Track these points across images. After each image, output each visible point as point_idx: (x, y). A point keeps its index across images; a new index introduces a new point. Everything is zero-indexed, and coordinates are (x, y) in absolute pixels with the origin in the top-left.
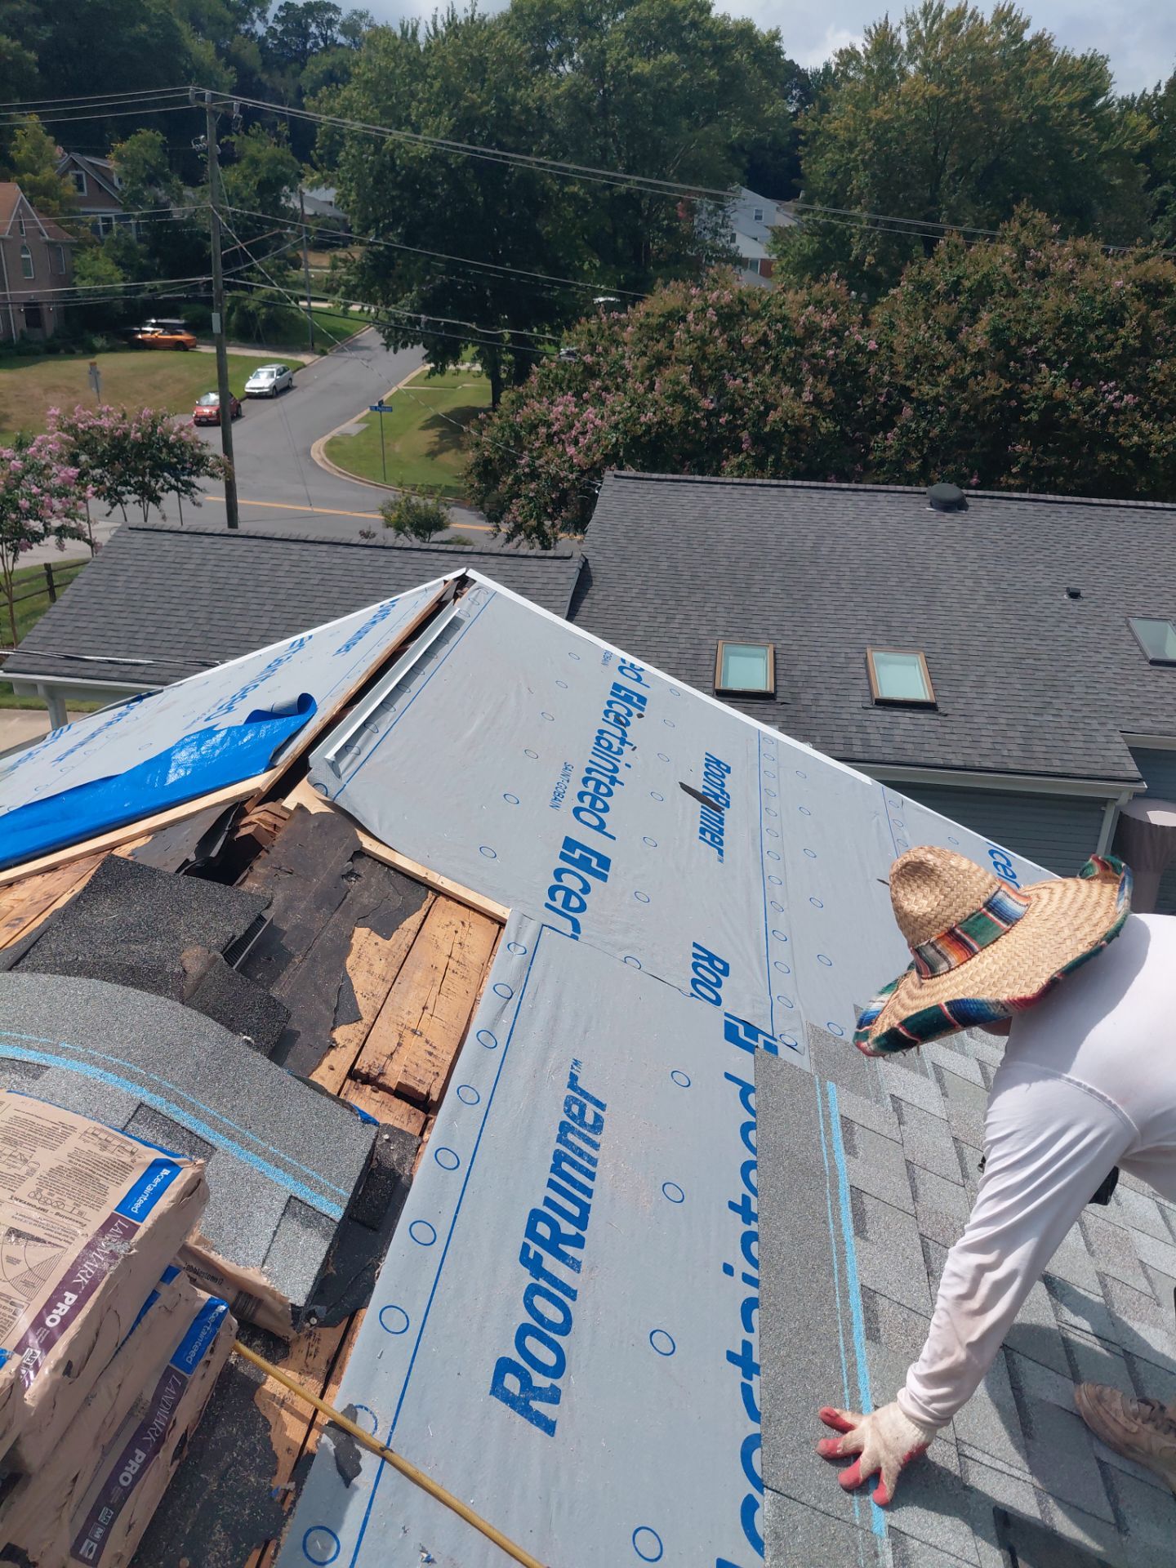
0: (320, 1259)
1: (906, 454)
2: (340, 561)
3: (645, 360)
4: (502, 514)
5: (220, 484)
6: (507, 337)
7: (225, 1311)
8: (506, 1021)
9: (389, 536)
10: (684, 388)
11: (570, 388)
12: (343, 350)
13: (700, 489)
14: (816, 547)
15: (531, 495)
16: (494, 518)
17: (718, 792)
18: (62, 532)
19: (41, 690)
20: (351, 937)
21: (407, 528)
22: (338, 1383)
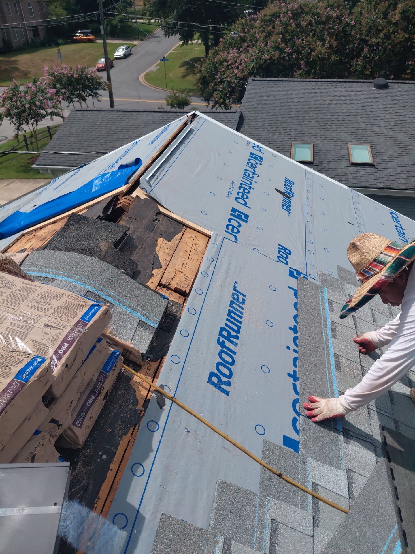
0: (150, 340)
1: (365, 67)
2: (151, 118)
3: (264, 34)
4: (210, 98)
5: (107, 93)
6: (211, 28)
7: (119, 354)
8: (211, 269)
9: (169, 108)
10: (279, 44)
11: (235, 47)
12: (150, 38)
13: (285, 84)
14: (329, 104)
15: (221, 89)
16: (207, 99)
17: (289, 192)
18: (52, 114)
19: (49, 171)
20: (157, 241)
21: (175, 105)
22: (157, 378)
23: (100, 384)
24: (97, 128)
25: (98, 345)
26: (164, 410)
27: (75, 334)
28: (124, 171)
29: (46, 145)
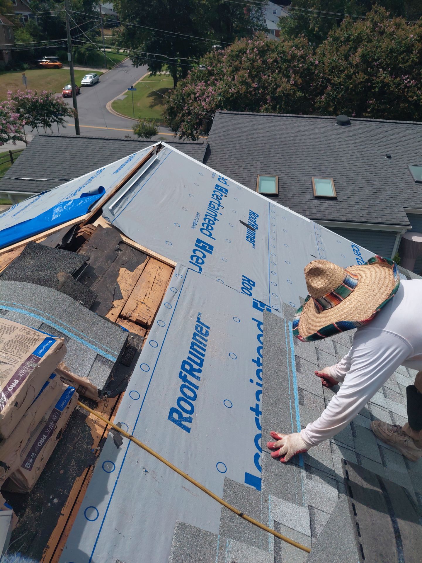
0: (108, 375)
1: (329, 104)
2: (117, 146)
3: (231, 68)
4: (178, 128)
5: (73, 119)
6: (179, 61)
7: (74, 390)
8: (175, 300)
9: (136, 137)
10: (246, 79)
11: (203, 80)
12: (118, 67)
13: (251, 118)
14: (294, 139)
15: (189, 121)
16: (175, 130)
17: (254, 224)
18: (15, 138)
19: (9, 196)
20: (119, 271)
21: (142, 134)
22: (115, 416)
23: (52, 423)
24: (61, 154)
25: (51, 381)
26: (121, 449)
27: (26, 370)
28: (87, 199)
29: (6, 169)
